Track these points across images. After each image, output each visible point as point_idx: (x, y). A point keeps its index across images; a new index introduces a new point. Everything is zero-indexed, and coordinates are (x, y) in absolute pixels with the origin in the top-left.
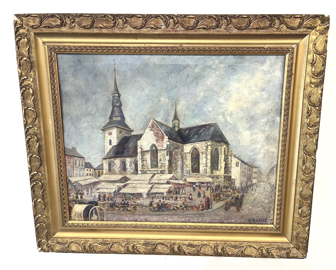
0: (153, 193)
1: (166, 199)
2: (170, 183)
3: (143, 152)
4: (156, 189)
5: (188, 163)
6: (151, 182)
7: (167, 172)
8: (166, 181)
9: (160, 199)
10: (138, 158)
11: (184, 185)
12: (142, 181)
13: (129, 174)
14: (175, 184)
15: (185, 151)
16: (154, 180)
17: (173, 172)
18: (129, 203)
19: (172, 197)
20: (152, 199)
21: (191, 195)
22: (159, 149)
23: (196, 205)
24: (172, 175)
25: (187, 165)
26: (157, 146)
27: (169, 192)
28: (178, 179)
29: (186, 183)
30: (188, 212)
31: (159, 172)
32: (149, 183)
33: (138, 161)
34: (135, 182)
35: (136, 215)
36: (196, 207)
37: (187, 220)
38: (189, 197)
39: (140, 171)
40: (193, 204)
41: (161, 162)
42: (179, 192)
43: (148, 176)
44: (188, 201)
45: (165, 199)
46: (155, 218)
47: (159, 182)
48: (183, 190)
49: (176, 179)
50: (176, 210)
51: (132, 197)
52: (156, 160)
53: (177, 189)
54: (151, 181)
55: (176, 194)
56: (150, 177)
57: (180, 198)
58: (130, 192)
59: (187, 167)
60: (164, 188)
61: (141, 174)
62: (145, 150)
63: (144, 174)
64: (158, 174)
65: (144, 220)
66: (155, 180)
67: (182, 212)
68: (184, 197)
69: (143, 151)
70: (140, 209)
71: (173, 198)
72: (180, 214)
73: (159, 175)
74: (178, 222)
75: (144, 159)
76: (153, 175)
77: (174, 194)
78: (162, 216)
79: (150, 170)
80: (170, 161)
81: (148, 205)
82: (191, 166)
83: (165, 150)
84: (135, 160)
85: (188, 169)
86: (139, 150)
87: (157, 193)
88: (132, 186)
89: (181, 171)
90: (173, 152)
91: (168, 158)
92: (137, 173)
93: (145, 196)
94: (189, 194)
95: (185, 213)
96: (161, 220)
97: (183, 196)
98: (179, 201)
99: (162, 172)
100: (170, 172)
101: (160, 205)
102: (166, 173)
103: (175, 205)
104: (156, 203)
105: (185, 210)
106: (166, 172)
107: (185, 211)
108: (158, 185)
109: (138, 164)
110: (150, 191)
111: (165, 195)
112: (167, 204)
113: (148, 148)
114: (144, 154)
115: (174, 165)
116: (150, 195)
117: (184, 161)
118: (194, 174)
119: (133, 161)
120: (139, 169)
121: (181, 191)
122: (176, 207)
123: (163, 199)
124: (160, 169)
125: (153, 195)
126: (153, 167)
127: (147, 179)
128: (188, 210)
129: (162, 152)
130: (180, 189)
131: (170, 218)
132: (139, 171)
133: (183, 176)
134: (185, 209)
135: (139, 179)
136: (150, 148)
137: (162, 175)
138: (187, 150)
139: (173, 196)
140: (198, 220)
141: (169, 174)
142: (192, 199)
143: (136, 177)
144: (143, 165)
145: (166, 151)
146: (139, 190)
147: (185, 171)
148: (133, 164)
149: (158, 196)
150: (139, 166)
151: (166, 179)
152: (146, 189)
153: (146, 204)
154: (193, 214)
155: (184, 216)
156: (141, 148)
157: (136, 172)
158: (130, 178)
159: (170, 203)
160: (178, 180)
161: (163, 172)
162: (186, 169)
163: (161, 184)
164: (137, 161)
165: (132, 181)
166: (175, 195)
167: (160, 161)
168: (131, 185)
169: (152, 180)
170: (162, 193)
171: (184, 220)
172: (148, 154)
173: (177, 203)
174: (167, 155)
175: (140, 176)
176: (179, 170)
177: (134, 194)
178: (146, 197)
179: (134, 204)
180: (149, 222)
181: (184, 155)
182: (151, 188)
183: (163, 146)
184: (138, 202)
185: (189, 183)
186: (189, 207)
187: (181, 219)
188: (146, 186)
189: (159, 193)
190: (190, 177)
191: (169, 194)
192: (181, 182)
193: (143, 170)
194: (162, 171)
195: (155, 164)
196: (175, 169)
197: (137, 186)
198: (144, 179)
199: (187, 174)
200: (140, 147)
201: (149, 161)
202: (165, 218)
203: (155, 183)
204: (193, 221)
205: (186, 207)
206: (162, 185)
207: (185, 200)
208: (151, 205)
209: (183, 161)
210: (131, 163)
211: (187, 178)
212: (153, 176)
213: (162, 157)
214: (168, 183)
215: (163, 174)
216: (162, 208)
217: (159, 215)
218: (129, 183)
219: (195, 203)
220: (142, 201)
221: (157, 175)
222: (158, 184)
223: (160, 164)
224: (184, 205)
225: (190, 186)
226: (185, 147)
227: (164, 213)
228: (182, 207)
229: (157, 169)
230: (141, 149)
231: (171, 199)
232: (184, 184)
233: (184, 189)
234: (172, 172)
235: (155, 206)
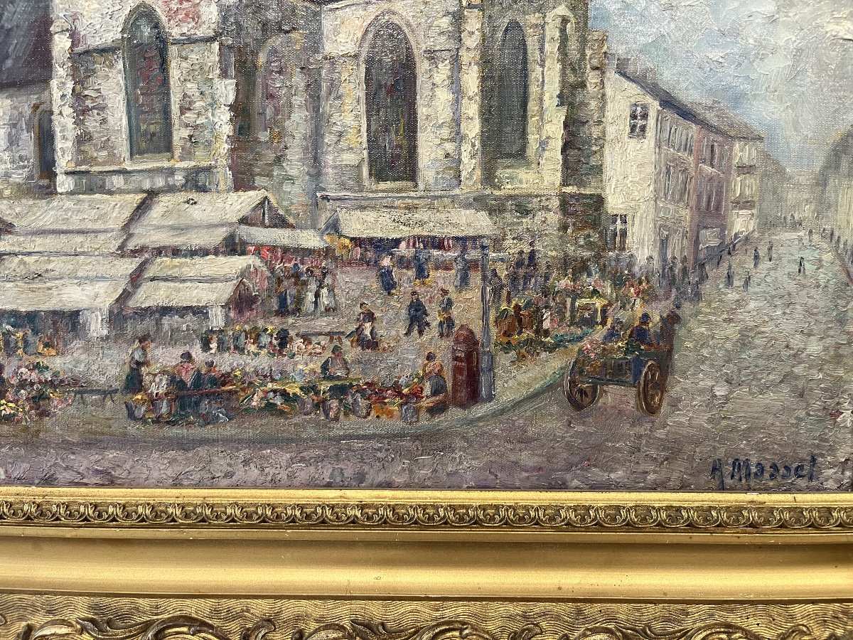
0: (143, 313)
1: (222, 347)
2: (244, 244)
3: (80, 54)
4: (162, 284)
5: (349, 119)
6: (131, 245)
7: (224, 176)
8: (222, 233)
9: (187, 348)
10: (56, 94)
11: (326, 257)
12: (79, 239)
13: (7, 192)
14: (273, 249)
15: (329, 48)
16: (150, 233)
17: (259, 181)
19: (258, 336)
20: (137, 344)
21: (370, 317)
22: (175, 32)
23: (402, 381)
24: (253, 197)
25: (340, 135)
26: (164, 19)
27: (241, 302)
28: (291, 220)
29: (336, 243)
30: (348, 424)
31: (179, 178)
32: (122, 252)
33: (56, 111)
34: (39, 243)
35: (47, 444)
36: (400, 394)
37: (349, 472)
38: (359, 330)
39: (67, 173)
40: (380, 374)
41: (190, 116)
42: (299, 300)
43: (117, 208)
44: (352, 352)
45: (214, 345)
46: (158, 464)
47: (178, 241)
48: (320, 287)
49: (281, 223)
50: (281, 413)
51: (20, 334)
52: (157, 106)
54: (130, 236)
55: (283, 311)
56: (127, 214)
57: (306, 338)
58: (8, 307)
59: (343, 144)
60: (212, 280)
61: (72, 193)
62: (95, 42)
63: (90, 191)
64: (171, 189)
65: (96, 480)
66: (158, 228)
67: (318, 424)
68: (330, 335)
69: (79, 49)
70: (71, 410)
71: (265, 340)
72: (304, 436)
73: (181, 197)
74: (297, 488)
75: (89, 103)
76: (143, 202)
77: (266, 315)
78: (202, 451)
79: (128, 166)
80: (242, 112)
81: (116, 385)
82: (365, 139)
83: (210, 40)
84: (36, 107)
85: (349, 158)
86: (61, 45)
87: (165, 311)
88: (21, 271)
89: (308, 173)
90: (255, 54)
91: (227, 90)
92: (48, 191)
93: (97, 327)
94: (358, 310)
95: (337, 430)
96: (196, 477)
97: (322, 323)
98: (298, 358)
99: (197, 182)
100: (242, 182)
101: (188, 379)
102: (222, 186)
103: (273, 380)
104: (164, 372)
105: (332, 414)
106: (220, 177)
107: (336, 419)
108: (177, 261)
109: (58, 130)
110: (125, 296)
111: (217, 319)
112: (229, 374)
113: (111, 34)
114: (87, 70)
115: (263, 136)
116: (125, 319)
117: (326, 107)
118: (382, 186)
119: (27, 111)
120: (64, 161)
121: (310, 297)
122: (284, 394)
123: (206, 347)
124: (182, 159)
125: (147, 325)
126: (141, 153)
127: (111, 225)
128: (350, 410)
129: (194, 54)
130: (305, 283)
131: (246, 462)
132: (60, 178)
133: (317, 202)
134: (334, 404)
135: (65, 228)
136: (123, 31)
137: (194, 195)
138: (342, 38)
139: (260, 324)
140: (411, 471)
141: (237, 189)
143: (46, 214)
144: (83, 140)
145: (216, 46)
146: (65, 290)
147: (330, 170)
148: (25, 135)
149: (172, 331)
150: (59, 144)
151: (222, 225)
152: (101, 287)
153: (103, 380)
154: (380, 437)
155: (332, 451)
156: (74, 36)
157: (45, 182)
158: (9, 219)
159: (245, 374)
160: (292, 227)
161: (202, 177)
162: (334, 160)
163: (193, 253)
164: (52, 113)
165: (22, 239)
166: (276, 320)
167: (183, 110)
168: (16, 260)
169: (137, 230)
170: (200, 312)
171: (332, 476)
172: (111, 66)
173: (289, 369)
174: (224, 74)
175: (69, 204)
176: (295, 164)
177: (31, 317)
178: (105, 332)
179: (34, 376)
180: (121, 486)
181: (324, 72)
182: (136, 279)
183: (196, 17)
184: (58, 363)
185: (357, 241)
186: (361, 391)
187: (312, 469)
188: (103, 267)
189: (184, 311)
190: (363, 208)
191: (241, 312)
192: (310, 239)
193: (83, 168)
194: (198, 170)
195: (152, 128)
196: (270, 156)
197: (50, 267)
198: (90, 226)
199: (343, 186)
200: (67, 26)
201: (118, 117)
202: (220, 464)
203: (159, 251)
204: (381, 477)
205: (340, 391)
206: (197, 259)
207: (336, 350)
208: (134, 381)
209: (316, 109)
210: (14, 126)
211: (342, 215)
212: (142, 209)
213: (192, 88)
214: (233, 246)
215: (203, 189)
216: (197, 404)
217: (183, 445)
218: (8, 249)
219: (394, 366)
220: (78, 362)
221: (165, 202)
222: (176, 252)
223: (185, 133)
224: (330, 378)
225: (363, 261)
226: (328, 23)
227: (209, 431)
228: (317, 393)
229: (166, 164)
230: (71, 36)
231: (253, 348)
232: (328, 252)
233: (328, 280)
234: (253, 175)
235: (159, 387)
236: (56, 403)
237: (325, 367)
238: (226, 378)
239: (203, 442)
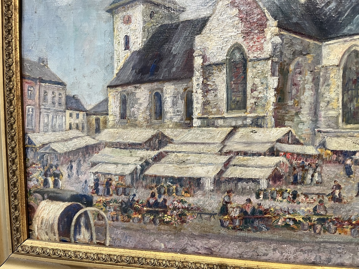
0: (229, 180)
1: (265, 197)
2: (278, 151)
3: (206, 66)
4: (238, 168)
5: (333, 95)
6: (225, 150)
7: (271, 120)
8: (268, 146)
9: (249, 197)
10: (195, 83)
11: (318, 159)
12: (202, 146)
13: (171, 126)
14: (292, 154)
15: (325, 62)
16: (234, 145)
17: (287, 123)
18: (167, 204)
19: (283, 193)
20: (226, 193)
21: (339, 187)
22: (251, 56)
23: (353, 217)
24: (284, 130)
25: (328, 102)
26: (246, 50)
27: (275, 177)
28: (302, 141)
29: (323, 152)
30: (326, 236)
31: (249, 121)
32: (221, 153)
33: (194, 91)
34: (184, 148)
35: (184, 235)
36: (351, 224)
37: (323, 258)
38: (333, 193)
39: (198, 118)
40: (342, 214)
41: (256, 93)
42: (304, 178)
43: (219, 134)
44: (329, 203)
45: (261, 196)
46: (233, 248)
47: (246, 149)
48: (315, 172)
49: (297, 142)
50: (293, 229)
51: (174, 187)
52: (241, 89)
53: (297, 170)
54: (225, 146)
55: (295, 182)
56: (224, 136)
57: (306, 195)
58: (170, 175)
59: (330, 107)
60: (262, 167)
61: (200, 127)
62: (213, 61)
63: (208, 126)
64: (245, 126)
65: (203, 251)
66: (237, 143)
67: (310, 235)
68: (318, 195)
69: (207, 63)
70: (195, 221)
71: (286, 195)
72: (303, 240)
73: (249, 129)
74: (298, 264)
75: (209, 88)
76: (231, 131)
77: (287, 184)
78: (254, 243)
79: (226, 115)
80: (281, 92)
81: (216, 211)
82: (341, 104)
83: (268, 59)
84: (185, 89)
85: (333, 113)
86: (198, 61)
87: (240, 180)
88: (176, 159)
89: (311, 120)
90: (289, 65)
91: (274, 82)
92: (189, 126)
93: (208, 185)
94: (333, 184)
95: (319, 239)
96: (250, 254)
97: (315, 189)
98: (301, 204)
99: (257, 123)
100: (279, 123)
101: (249, 211)
102: (269, 125)
103: (289, 214)
104: (238, 207)
105: (317, 231)
106: (269, 121)
107: (320, 233)
108: (246, 158)
109: (195, 99)
110: (221, 172)
111: (264, 185)
112: (268, 209)
113: (221, 57)
114: (209, 73)
115: (290, 103)
116: (221, 182)
117: (322, 89)
118: (349, 126)
119: (182, 91)
120: (197, 113)
121: (309, 176)
122: (294, 220)
123: (258, 197)
124: (251, 113)
125: (231, 186)
126: (232, 109)
127: (216, 141)
128: (326, 230)
129: (260, 66)
130: (307, 170)
131: (274, 250)
132: (195, 120)
133: (315, 132)
134: (319, 227)
135: (196, 141)
136: (227, 55)
137: (255, 129)
138: (331, 57)
139: (284, 188)
140: (353, 259)
141: (276, 126)
142: (339, 200)
143: (188, 135)
144: (206, 103)
145: (270, 62)
146: (195, 169)
147: (323, 119)
148: (180, 101)
149: (243, 189)
150: (195, 105)
151: (269, 143)
152: (210, 168)
153: (210, 209)
154: (340, 243)
155: (316, 248)
156: (204, 58)
157: (188, 122)
158: (171, 137)
159: (276, 210)
160: (302, 144)
161: (260, 121)
162: (325, 114)
163: (253, 155)
164: (192, 92)
165: (177, 146)
166: (292, 187)
167: (252, 91)
168: (174, 155)
169: (228, 143)
170: (256, 181)
171: (315, 258)
172: (221, 71)
173: (297, 209)
174: (273, 75)
175: (198, 131)
176: (305, 116)
177: (180, 180)
178: (212, 188)
179: (180, 205)
180: (216, 256)
181: (321, 74)
182: (226, 165)
183: (261, 49)
184: (191, 200)
185: (335, 152)
186: (332, 221)
187: (306, 255)
188: (212, 159)
189: (248, 180)
190: (338, 136)
191: (275, 182)
192: (311, 150)
193: (205, 116)
194: (258, 118)
195: (238, 99)
196: (293, 112)
197: (189, 158)
198: (207, 141)
199: (329, 126)
200: (201, 53)
201: (222, 94)
202: (262, 249)
203: (238, 153)
204: (339, 261)
205: (322, 221)
206: (255, 157)
207: (321, 202)
208: (224, 210)
209: (317, 91)
210: (175, 97)
211: (328, 140)
212: (231, 134)
213: (257, 81)
214: (273, 152)
215: (260, 126)
216: (253, 222)
217: (245, 240)
218: (170, 150)
219: (350, 211)
220: (199, 200)
221: (241, 131)
222: (245, 154)
223: (253, 101)
224: (318, 215)
225: (337, 161)
226: (325, 51)
227: (257, 235)
228: (311, 221)
229: (243, 115)
230: (203, 58)
231: (280, 198)
232: (319, 156)
233: (319, 169)
234: (284, 121)
235: (235, 213)
236: (189, 218)
237: (315, 209)
238: (266, 211)
239: (255, 239)
